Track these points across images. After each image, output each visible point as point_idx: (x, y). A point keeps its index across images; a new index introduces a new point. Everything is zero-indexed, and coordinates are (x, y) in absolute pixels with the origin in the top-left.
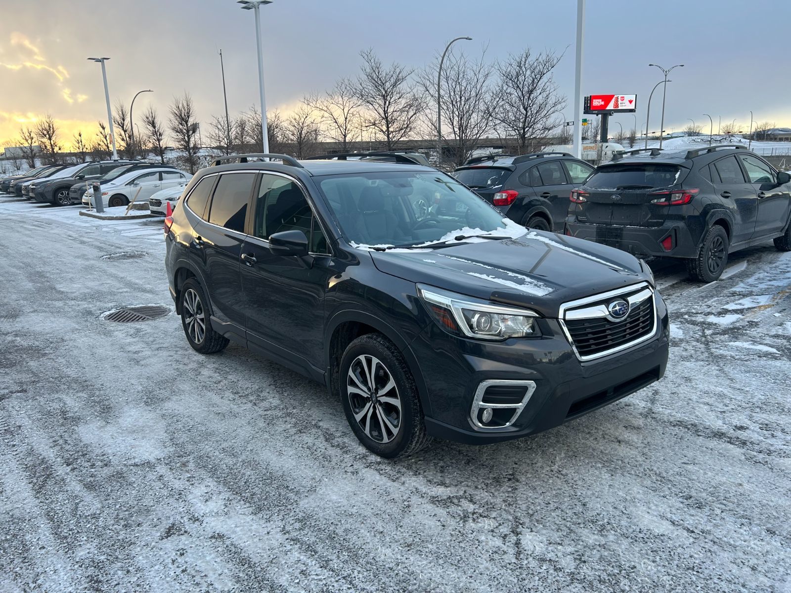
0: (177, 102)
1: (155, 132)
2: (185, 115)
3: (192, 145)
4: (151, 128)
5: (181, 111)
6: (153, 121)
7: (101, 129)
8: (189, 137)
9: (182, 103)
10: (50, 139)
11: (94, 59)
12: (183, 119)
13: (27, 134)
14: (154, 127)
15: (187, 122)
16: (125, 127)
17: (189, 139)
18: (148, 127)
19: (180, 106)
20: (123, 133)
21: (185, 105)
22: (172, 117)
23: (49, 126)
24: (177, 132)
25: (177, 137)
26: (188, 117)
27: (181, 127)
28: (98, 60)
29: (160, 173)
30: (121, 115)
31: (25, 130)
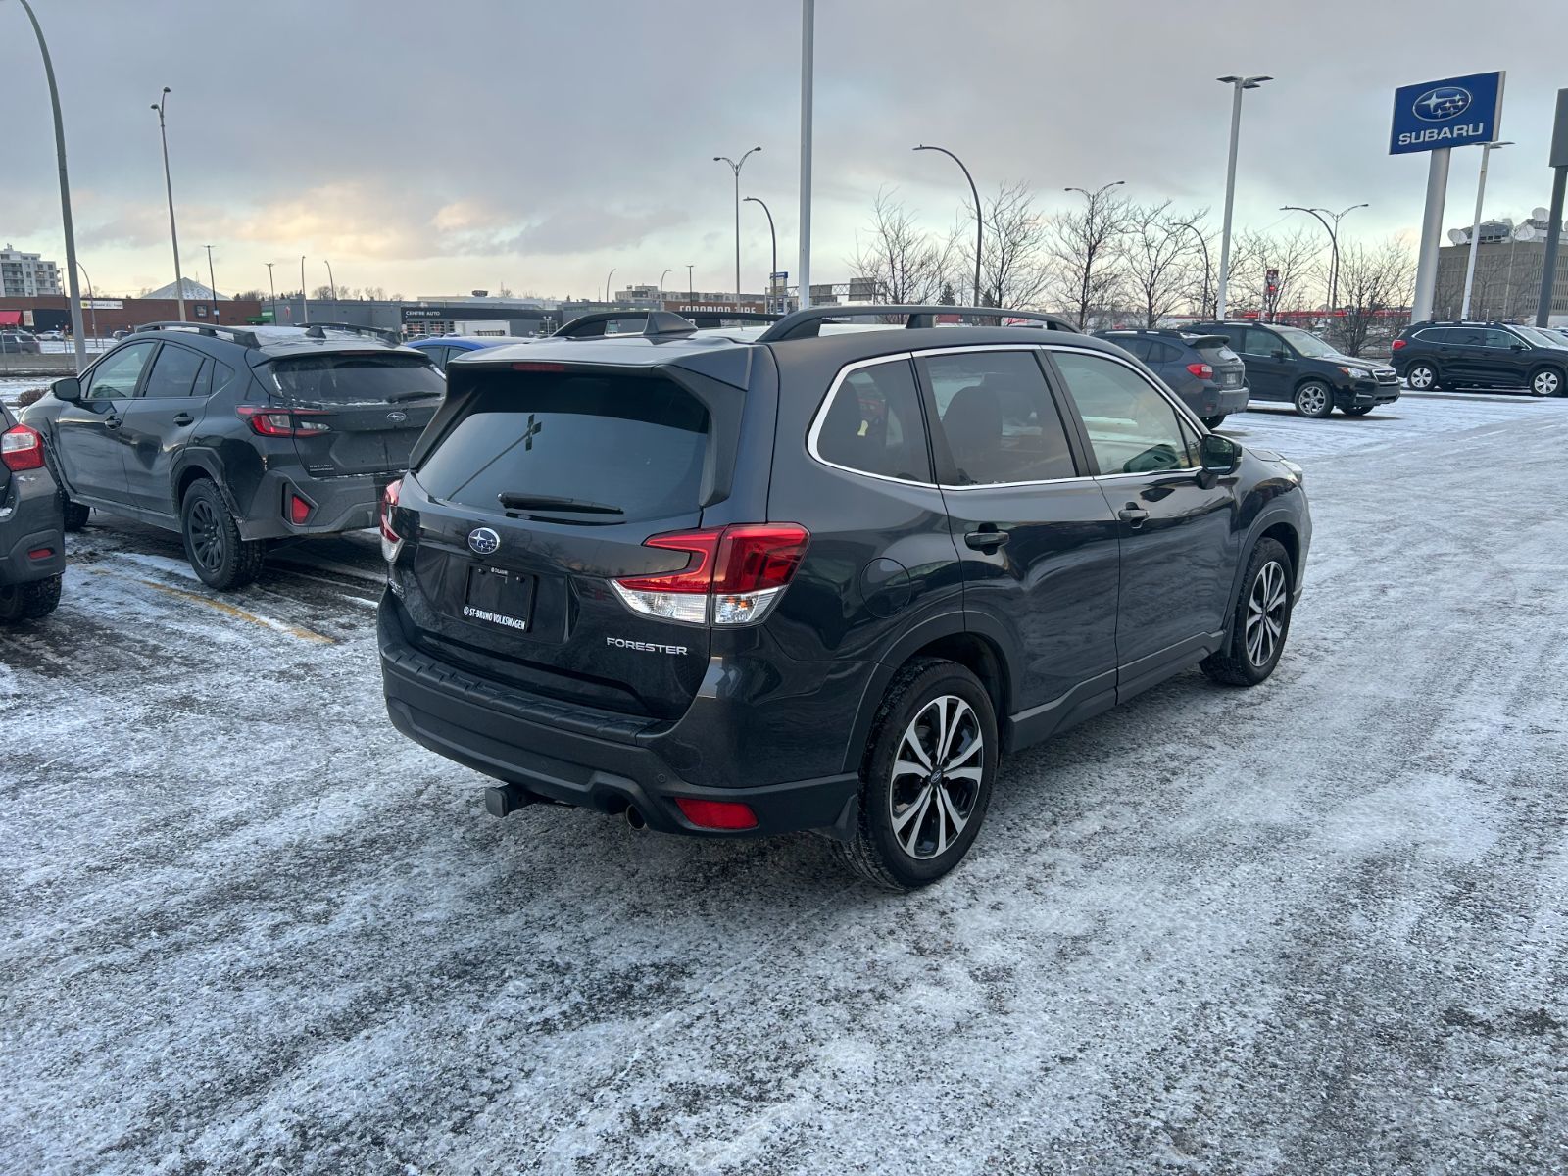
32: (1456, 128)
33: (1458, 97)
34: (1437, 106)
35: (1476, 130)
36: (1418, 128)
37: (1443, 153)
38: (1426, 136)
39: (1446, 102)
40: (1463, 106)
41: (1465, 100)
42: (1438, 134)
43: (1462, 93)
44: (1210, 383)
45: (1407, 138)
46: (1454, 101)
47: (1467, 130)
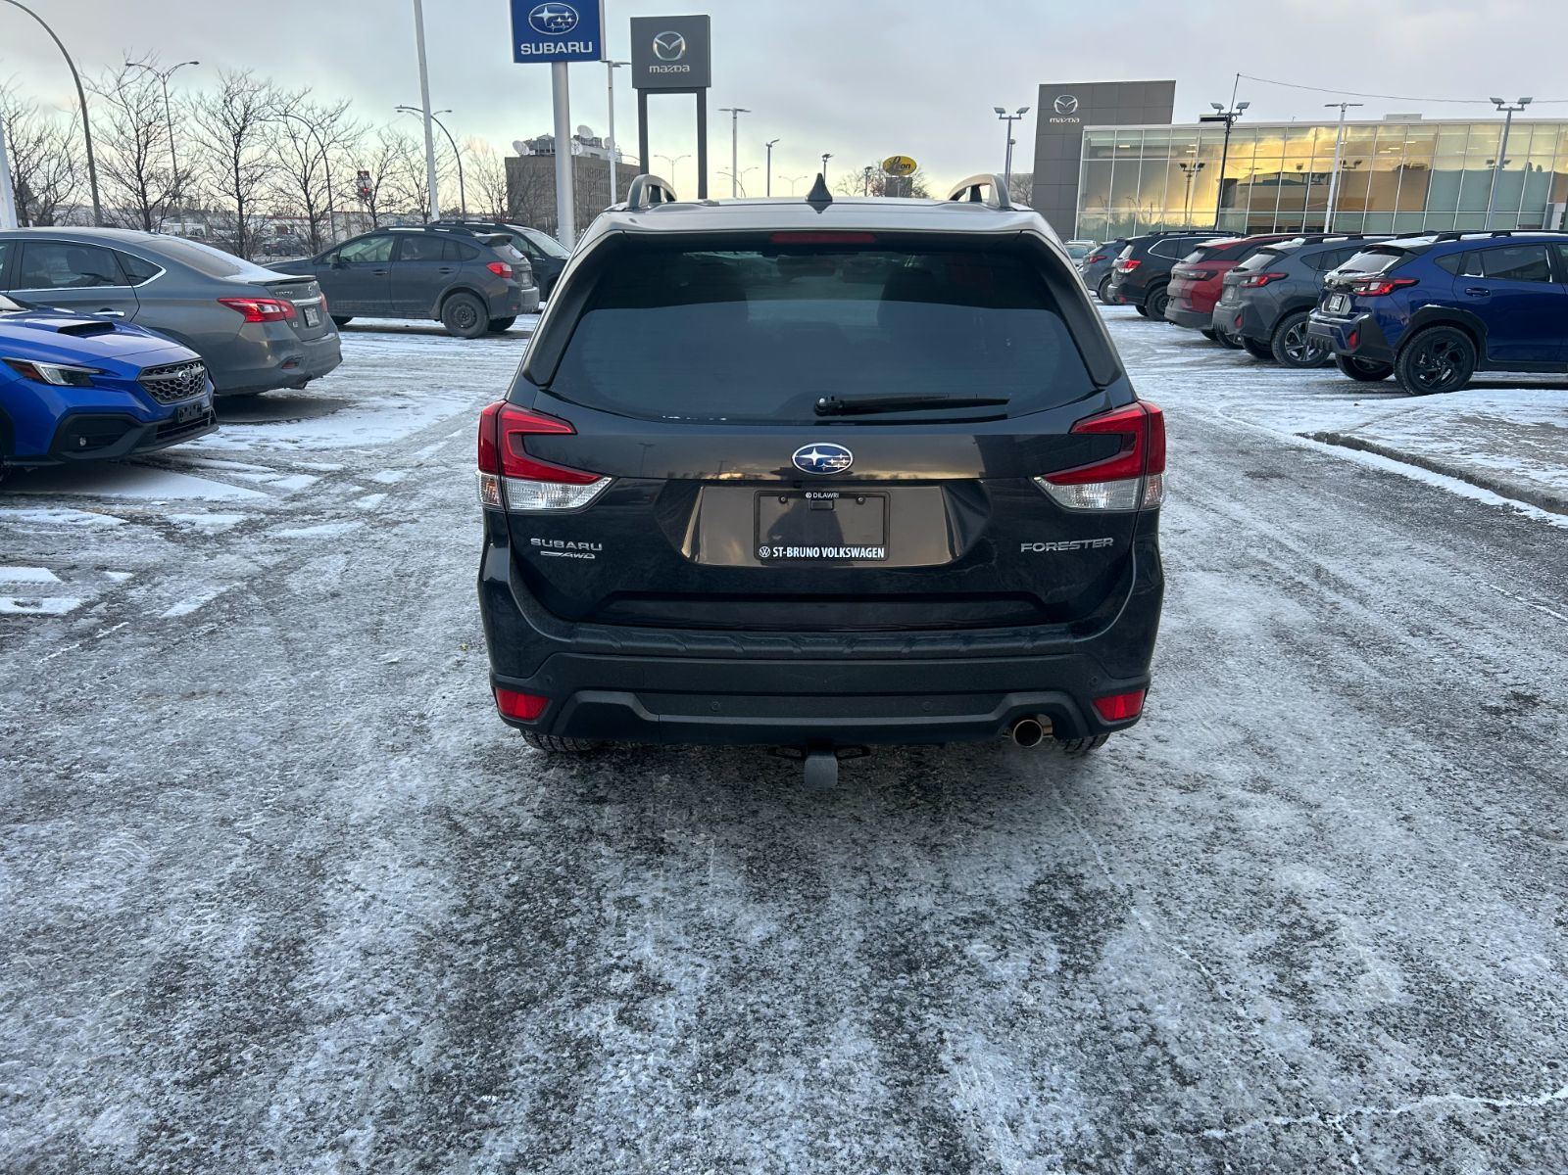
32: (570, 44)
33: (567, 14)
34: (550, 19)
35: (586, 47)
36: (538, 40)
37: (561, 66)
38: (545, 48)
39: (557, 18)
40: (573, 23)
41: (574, 17)
42: (555, 48)
43: (570, 11)
44: (512, 282)
45: (528, 49)
46: (563, 18)
47: (579, 47)
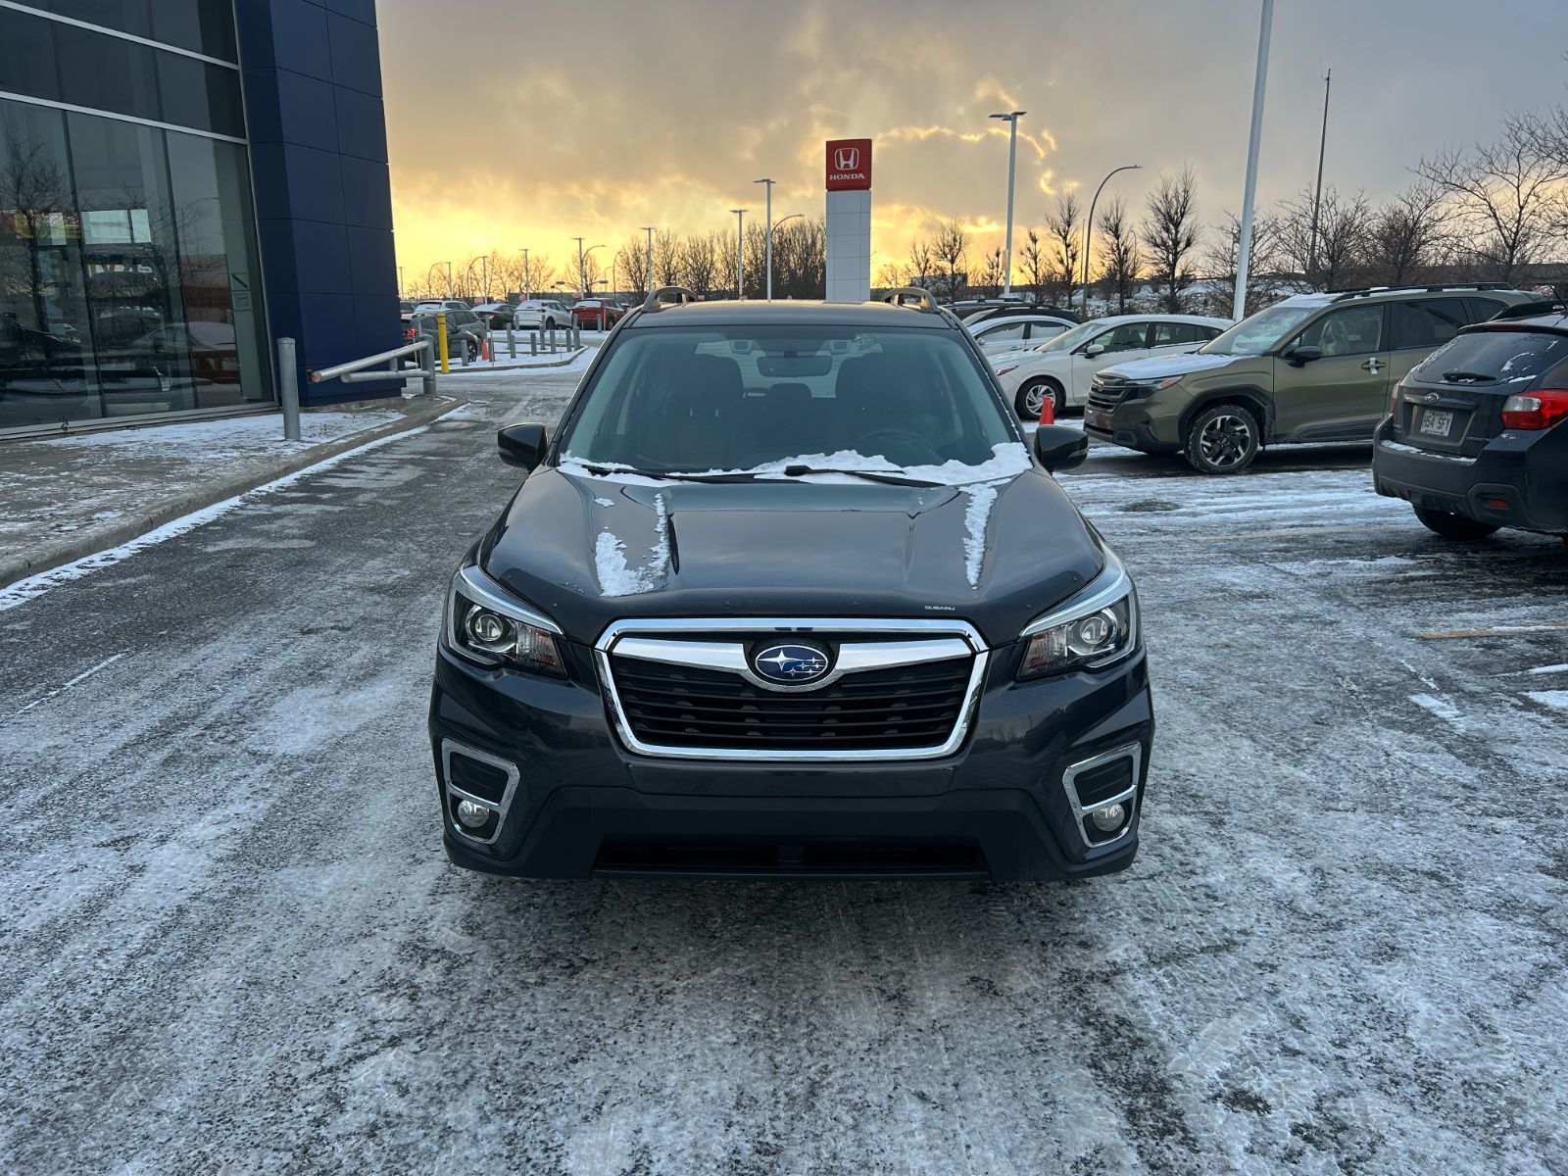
0: (1166, 188)
1: (1118, 246)
2: (1176, 213)
3: (1178, 273)
4: (1110, 238)
5: (1169, 203)
6: (1117, 226)
7: (1030, 243)
8: (1176, 256)
9: (1176, 186)
10: (952, 261)
11: (999, 116)
12: (1171, 220)
13: (921, 254)
14: (1117, 237)
15: (1177, 225)
16: (1068, 237)
17: (1175, 260)
18: (1106, 236)
19: (1171, 193)
20: (1063, 248)
21: (1181, 190)
22: (1150, 216)
23: (955, 240)
24: (1156, 245)
25: (1155, 256)
26: (1182, 215)
27: (1165, 235)
28: (1007, 118)
29: (1028, 324)
30: (1067, 216)
31: (919, 248)
